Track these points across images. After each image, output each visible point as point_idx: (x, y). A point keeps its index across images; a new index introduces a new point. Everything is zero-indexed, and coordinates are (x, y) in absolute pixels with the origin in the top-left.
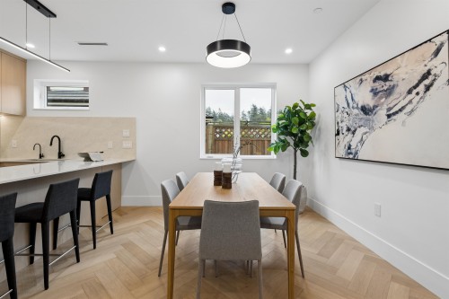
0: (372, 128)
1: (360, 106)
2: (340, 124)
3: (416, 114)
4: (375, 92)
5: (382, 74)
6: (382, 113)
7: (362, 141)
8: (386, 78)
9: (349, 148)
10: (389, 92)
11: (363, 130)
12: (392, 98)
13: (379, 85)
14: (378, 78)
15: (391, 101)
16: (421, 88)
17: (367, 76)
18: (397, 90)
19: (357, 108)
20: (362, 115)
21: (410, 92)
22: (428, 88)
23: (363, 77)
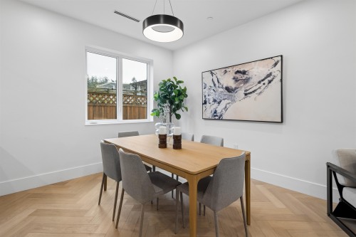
0: (234, 101)
1: (224, 87)
2: (207, 97)
3: (262, 94)
4: (236, 80)
5: (241, 70)
6: (241, 93)
7: (226, 108)
8: (244, 73)
9: (215, 112)
10: (246, 81)
11: (227, 101)
12: (248, 84)
13: (239, 76)
14: (238, 72)
15: (248, 86)
16: (266, 81)
17: (230, 69)
18: (251, 81)
19: (222, 87)
20: (226, 92)
21: (259, 82)
22: (270, 82)
23: (227, 70)
